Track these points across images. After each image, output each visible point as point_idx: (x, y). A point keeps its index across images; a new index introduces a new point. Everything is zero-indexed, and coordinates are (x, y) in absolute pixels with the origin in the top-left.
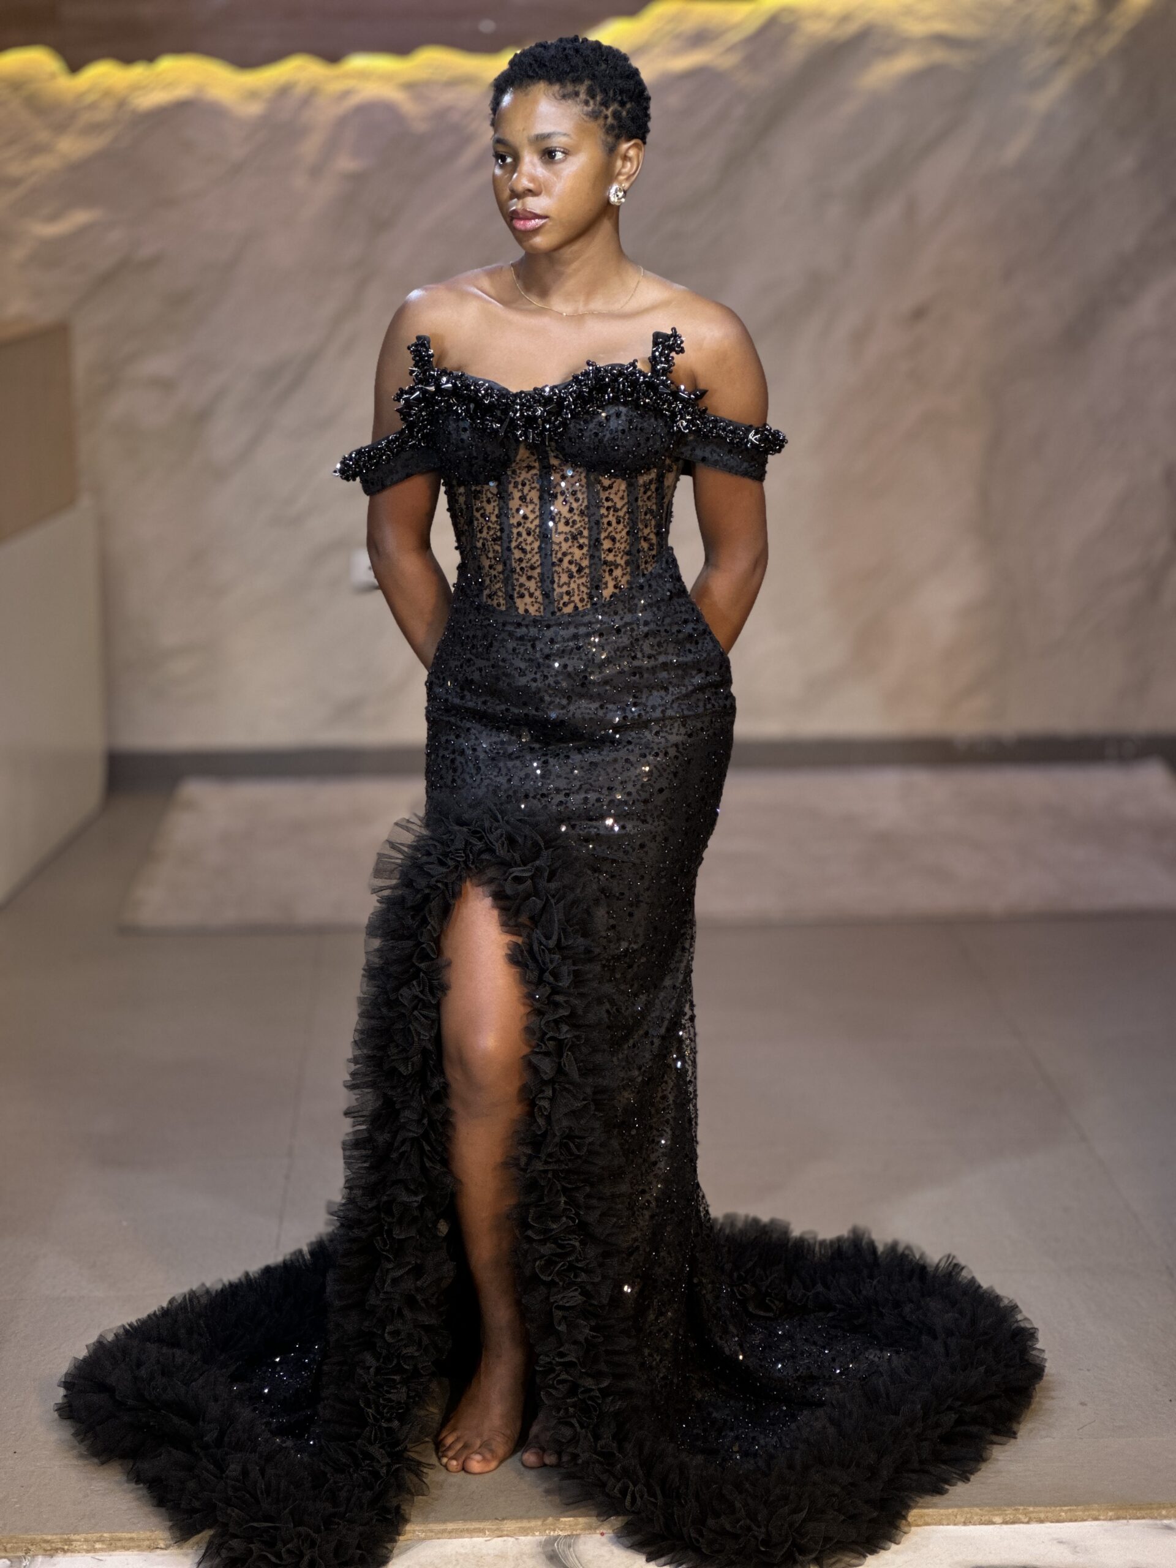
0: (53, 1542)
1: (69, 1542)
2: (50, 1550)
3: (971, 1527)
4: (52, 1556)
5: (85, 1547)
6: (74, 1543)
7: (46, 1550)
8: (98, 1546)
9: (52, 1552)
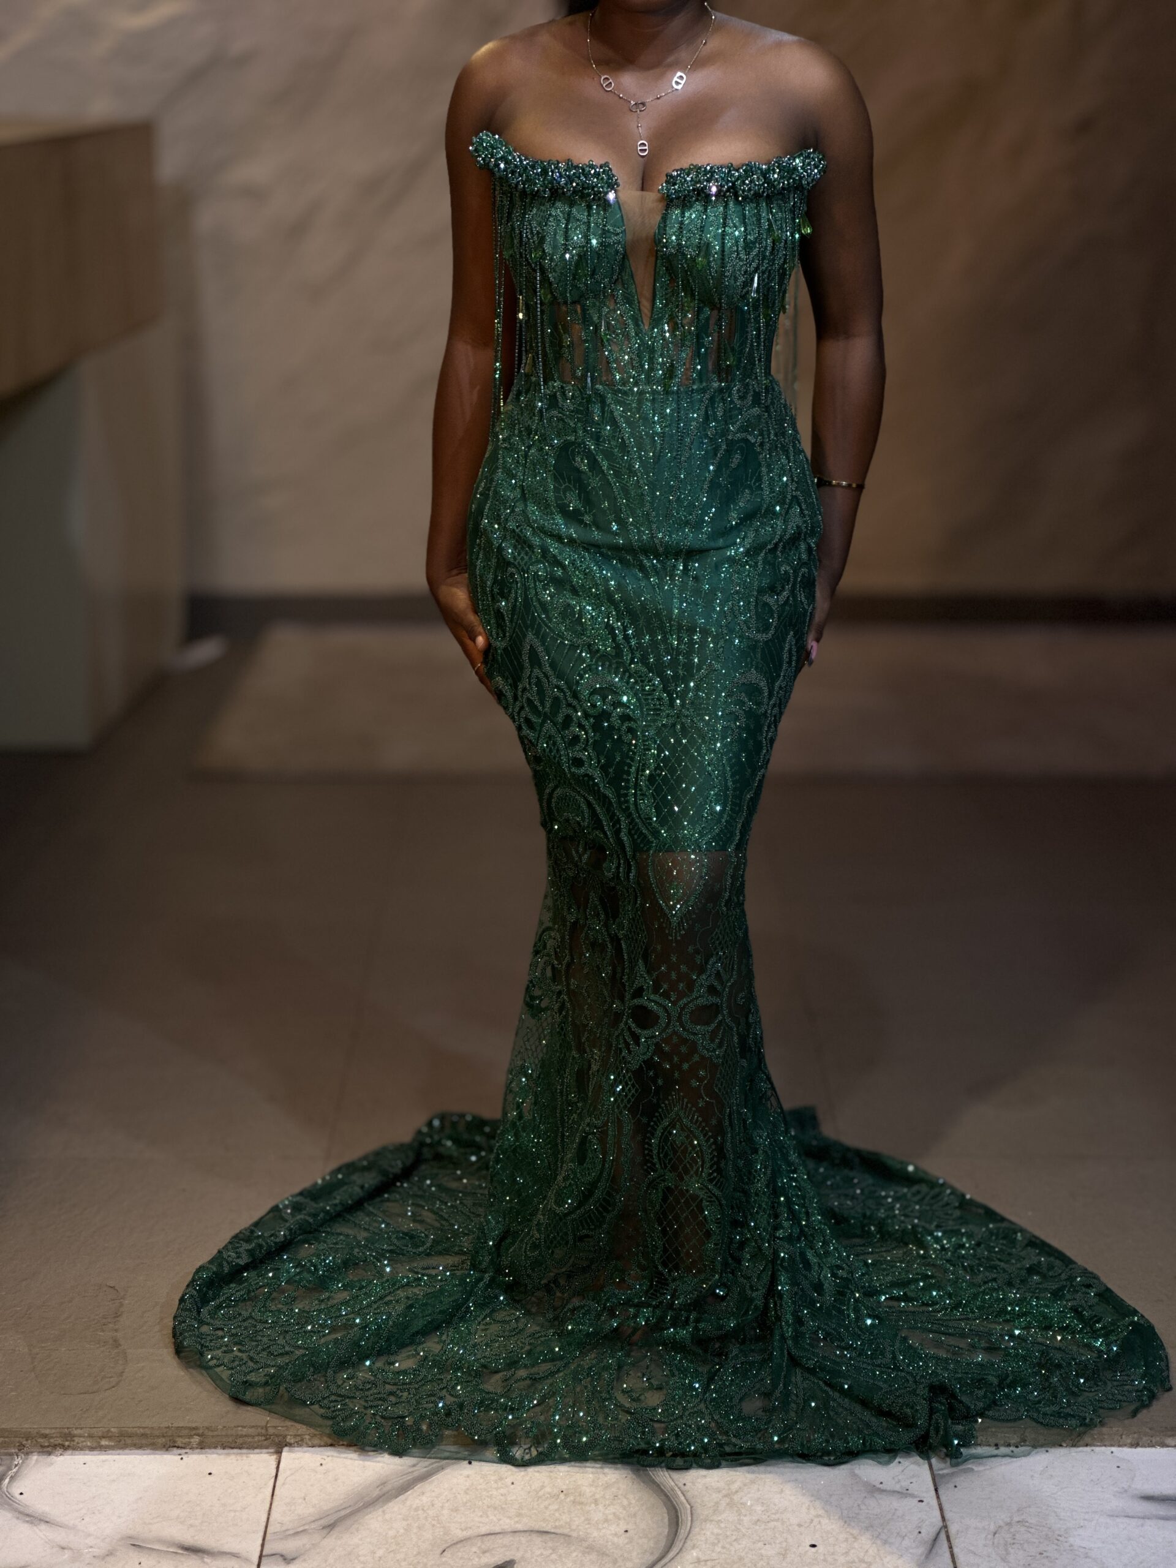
0: (52, 1437)
1: (70, 1436)
2: (48, 1446)
3: (1139, 1450)
4: (49, 1454)
5: (89, 1444)
6: (76, 1439)
7: (42, 1447)
8: (104, 1442)
9: (49, 1449)
